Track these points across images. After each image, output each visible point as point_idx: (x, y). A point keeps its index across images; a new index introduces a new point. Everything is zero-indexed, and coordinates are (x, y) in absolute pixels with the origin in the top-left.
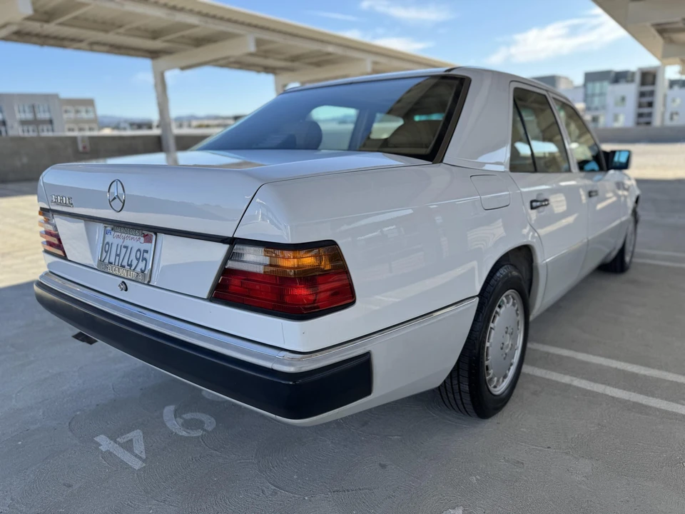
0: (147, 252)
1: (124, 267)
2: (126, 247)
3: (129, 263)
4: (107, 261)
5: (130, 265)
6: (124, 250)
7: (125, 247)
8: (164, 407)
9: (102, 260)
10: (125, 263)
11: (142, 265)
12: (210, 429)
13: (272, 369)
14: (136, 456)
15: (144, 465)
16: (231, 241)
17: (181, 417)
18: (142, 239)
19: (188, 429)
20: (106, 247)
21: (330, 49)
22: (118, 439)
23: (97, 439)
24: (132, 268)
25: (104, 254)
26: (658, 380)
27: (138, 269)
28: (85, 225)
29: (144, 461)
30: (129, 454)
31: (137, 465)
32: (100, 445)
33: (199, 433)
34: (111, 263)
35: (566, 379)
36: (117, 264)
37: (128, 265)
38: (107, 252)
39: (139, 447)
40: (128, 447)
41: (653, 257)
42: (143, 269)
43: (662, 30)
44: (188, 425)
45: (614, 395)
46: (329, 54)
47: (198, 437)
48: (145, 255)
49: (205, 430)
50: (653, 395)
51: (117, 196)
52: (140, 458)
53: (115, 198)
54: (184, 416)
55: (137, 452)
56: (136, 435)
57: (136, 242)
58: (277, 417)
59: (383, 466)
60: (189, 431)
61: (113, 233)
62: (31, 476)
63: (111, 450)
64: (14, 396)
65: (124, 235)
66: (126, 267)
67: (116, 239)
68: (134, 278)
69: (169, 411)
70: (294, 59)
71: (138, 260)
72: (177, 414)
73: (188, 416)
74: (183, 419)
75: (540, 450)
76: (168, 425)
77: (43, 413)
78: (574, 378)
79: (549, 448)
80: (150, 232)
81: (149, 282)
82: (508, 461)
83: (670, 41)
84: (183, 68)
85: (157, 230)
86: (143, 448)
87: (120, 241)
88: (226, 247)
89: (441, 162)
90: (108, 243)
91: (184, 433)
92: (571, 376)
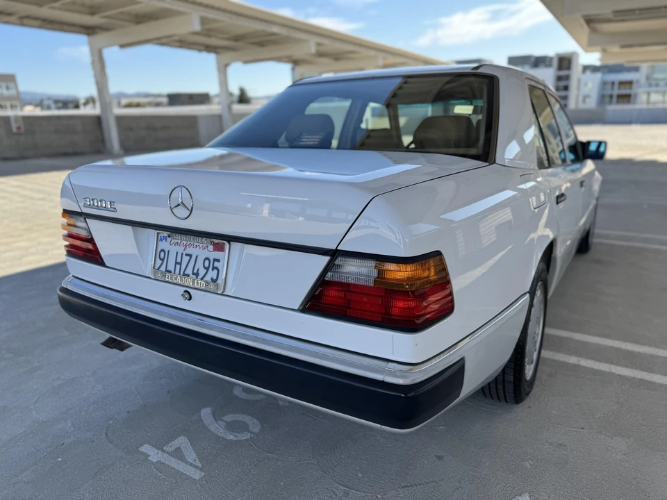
0: (218, 261)
1: (188, 276)
2: (190, 256)
3: (195, 271)
4: (163, 268)
5: (197, 274)
6: (186, 259)
7: (186, 255)
8: (200, 411)
9: (156, 268)
10: (189, 271)
11: (212, 274)
12: (256, 430)
13: (383, 382)
14: (191, 464)
15: (203, 474)
16: (334, 254)
17: (222, 420)
18: (211, 248)
19: (233, 432)
20: (162, 255)
21: (275, 29)
22: (165, 448)
23: (143, 449)
24: (200, 277)
25: (159, 262)
26: (652, 356)
27: (208, 278)
28: (133, 230)
29: (201, 470)
30: (184, 464)
31: (197, 475)
32: (149, 456)
33: (247, 436)
34: (170, 272)
35: (573, 360)
36: (177, 272)
37: (193, 274)
38: (162, 260)
39: (191, 455)
40: (178, 454)
41: (607, 237)
42: (215, 278)
43: (589, 21)
44: (233, 427)
45: (620, 373)
46: (273, 34)
47: (248, 440)
48: (216, 264)
49: (252, 433)
50: (653, 372)
51: (182, 202)
52: (196, 467)
53: (179, 205)
54: (225, 418)
55: (190, 460)
56: (182, 442)
57: (202, 251)
58: (383, 426)
59: (440, 458)
60: (235, 434)
61: (169, 239)
62: (87, 495)
63: (163, 461)
64: (32, 407)
65: (185, 242)
66: (191, 275)
67: (174, 247)
68: (203, 288)
69: (206, 413)
70: (237, 38)
71: (207, 269)
72: (216, 416)
73: (229, 418)
74: (225, 421)
75: (577, 432)
76: (212, 428)
77: (72, 424)
78: (580, 359)
79: (582, 428)
80: (221, 240)
81: (223, 292)
82: (551, 444)
83: (594, 31)
84: (122, 46)
85: (231, 239)
86: (194, 456)
87: (180, 249)
88: (326, 259)
89: (494, 162)
90: (163, 250)
91: (231, 437)
92: (576, 356)
